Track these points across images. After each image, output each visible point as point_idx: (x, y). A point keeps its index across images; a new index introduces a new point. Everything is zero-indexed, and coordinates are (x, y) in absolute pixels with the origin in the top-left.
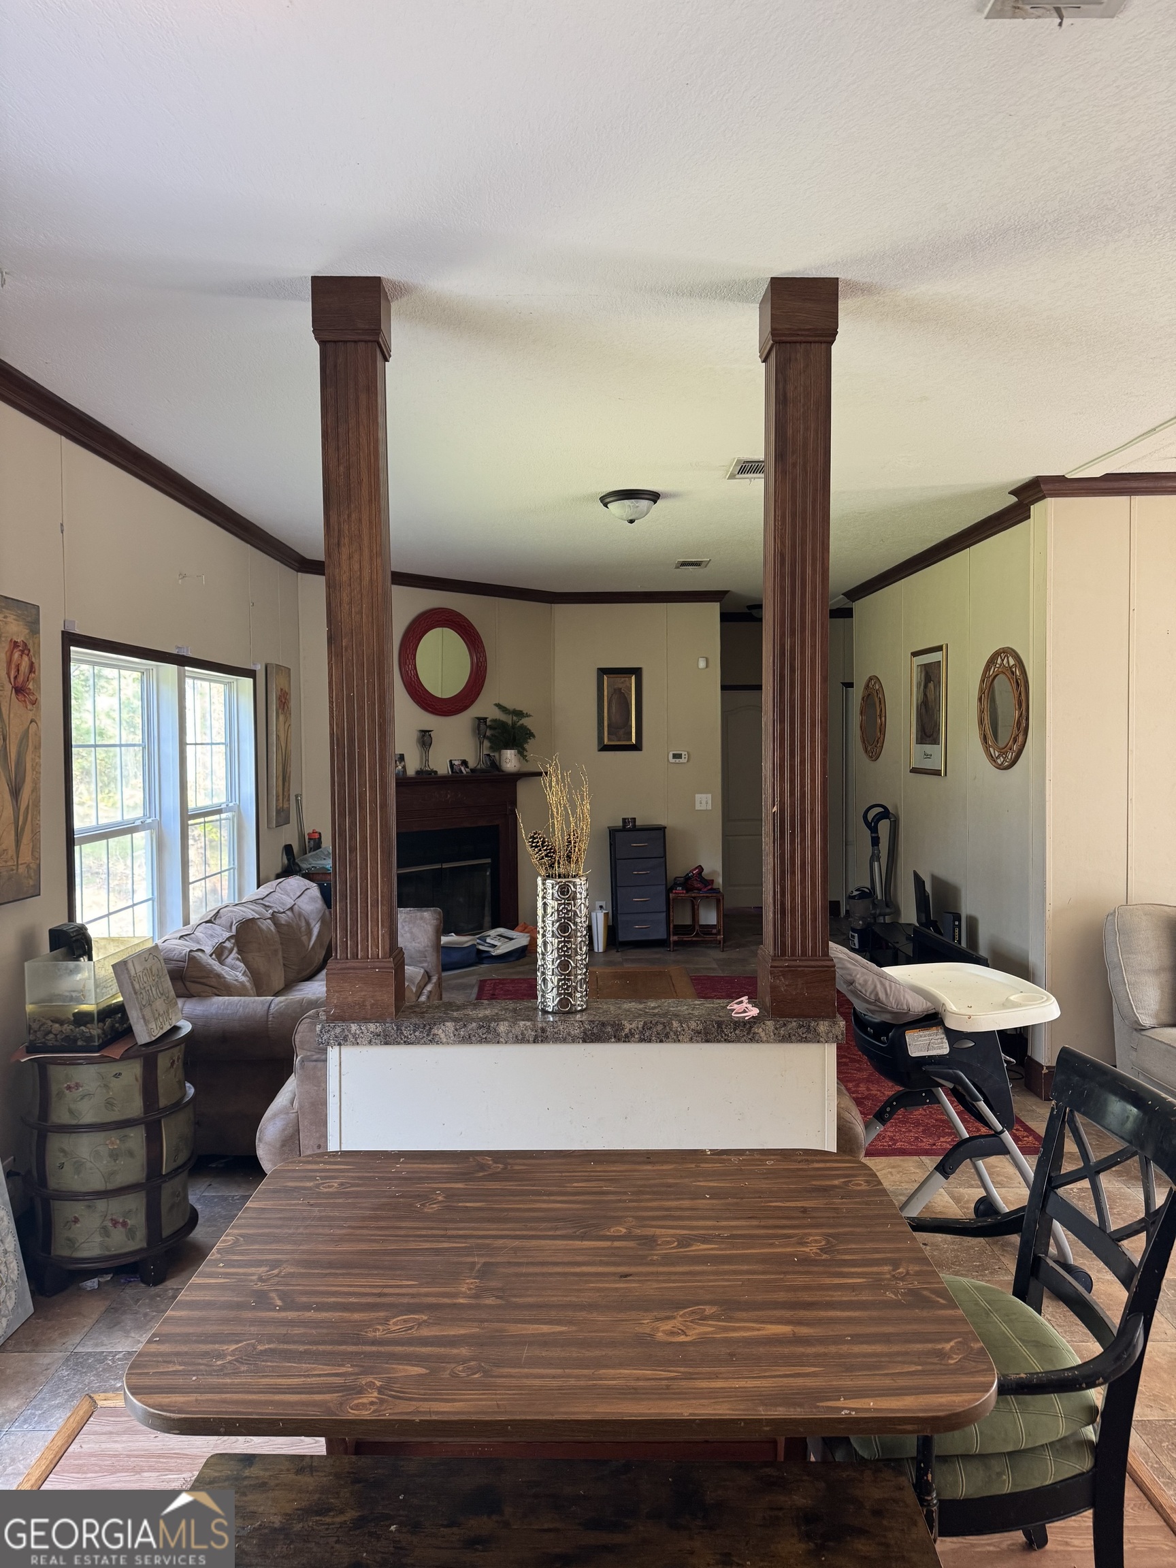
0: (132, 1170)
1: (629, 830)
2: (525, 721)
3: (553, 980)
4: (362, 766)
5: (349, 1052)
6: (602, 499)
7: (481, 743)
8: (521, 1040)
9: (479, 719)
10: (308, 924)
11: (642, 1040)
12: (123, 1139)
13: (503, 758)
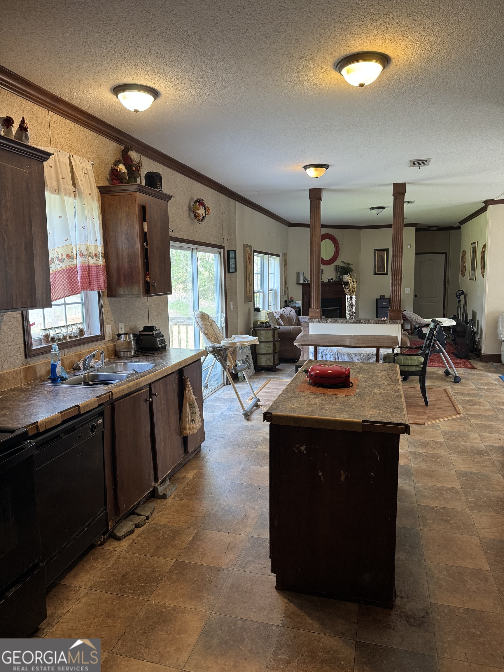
0: (271, 350)
1: (382, 299)
2: (350, 266)
3: (348, 313)
4: (315, 275)
5: (312, 324)
6: (370, 209)
7: (337, 273)
8: (342, 323)
9: (337, 266)
10: (293, 318)
11: (364, 323)
12: (270, 344)
13: (344, 277)
